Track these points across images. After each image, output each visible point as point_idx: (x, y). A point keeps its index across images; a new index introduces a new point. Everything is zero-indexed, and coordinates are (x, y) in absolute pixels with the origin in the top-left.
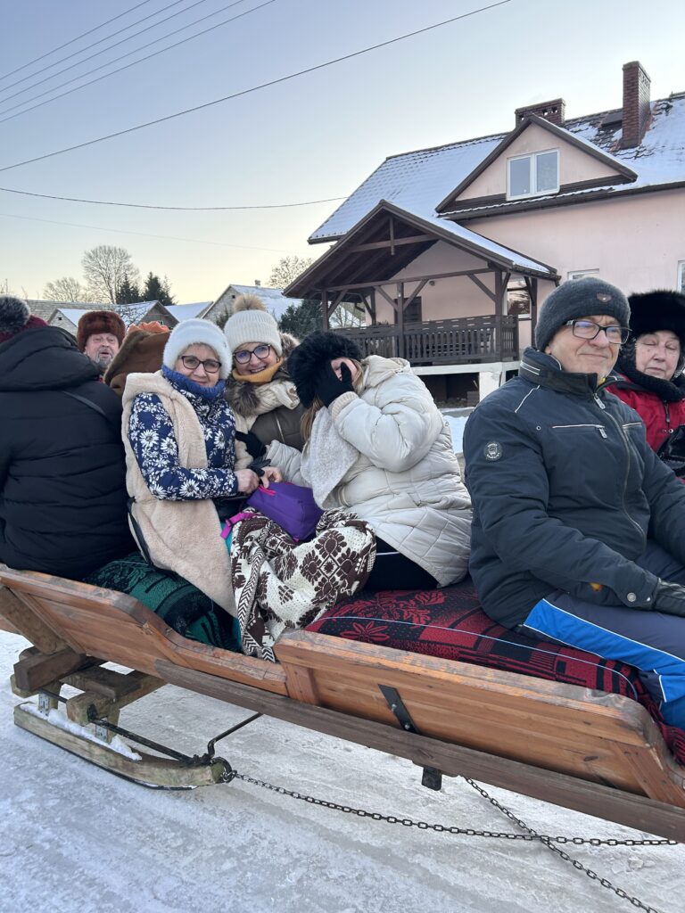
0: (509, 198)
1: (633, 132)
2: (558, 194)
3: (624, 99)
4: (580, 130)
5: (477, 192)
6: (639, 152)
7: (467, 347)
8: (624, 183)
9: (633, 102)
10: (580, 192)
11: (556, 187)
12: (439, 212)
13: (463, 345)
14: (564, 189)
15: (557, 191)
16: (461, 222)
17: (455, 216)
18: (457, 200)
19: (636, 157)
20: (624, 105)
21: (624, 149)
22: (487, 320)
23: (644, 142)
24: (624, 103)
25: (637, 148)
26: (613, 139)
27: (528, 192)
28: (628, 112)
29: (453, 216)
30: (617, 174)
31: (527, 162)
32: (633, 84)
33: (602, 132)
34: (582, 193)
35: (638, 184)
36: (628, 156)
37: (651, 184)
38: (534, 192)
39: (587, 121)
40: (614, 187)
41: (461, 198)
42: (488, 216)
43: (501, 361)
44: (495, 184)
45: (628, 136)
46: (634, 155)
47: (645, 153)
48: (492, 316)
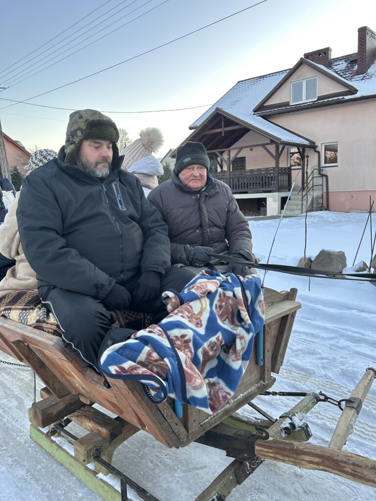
0: (291, 104)
1: (363, 65)
2: (316, 101)
3: (358, 47)
4: (339, 64)
5: (275, 100)
6: (364, 76)
7: (261, 184)
8: (351, 95)
9: (363, 49)
10: (327, 100)
11: (315, 97)
12: (254, 112)
13: (259, 183)
14: (320, 98)
15: (316, 99)
16: (265, 117)
17: (263, 114)
18: (264, 105)
19: (362, 80)
20: (358, 51)
21: (357, 75)
22: (271, 170)
23: (369, 71)
24: (358, 49)
25: (364, 75)
26: (354, 69)
27: (302, 100)
28: (360, 54)
29: (261, 114)
30: (348, 90)
31: (301, 84)
32: (363, 39)
33: (350, 65)
34: (328, 101)
35: (358, 95)
36: (358, 79)
37: (364, 95)
38: (304, 100)
39: (344, 59)
40: (345, 97)
41: (266, 105)
42: (279, 114)
43: (278, 192)
44: (284, 96)
45: (361, 67)
46: (362, 78)
47: (367, 77)
48: (274, 168)
